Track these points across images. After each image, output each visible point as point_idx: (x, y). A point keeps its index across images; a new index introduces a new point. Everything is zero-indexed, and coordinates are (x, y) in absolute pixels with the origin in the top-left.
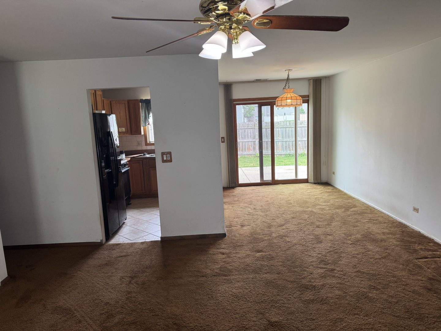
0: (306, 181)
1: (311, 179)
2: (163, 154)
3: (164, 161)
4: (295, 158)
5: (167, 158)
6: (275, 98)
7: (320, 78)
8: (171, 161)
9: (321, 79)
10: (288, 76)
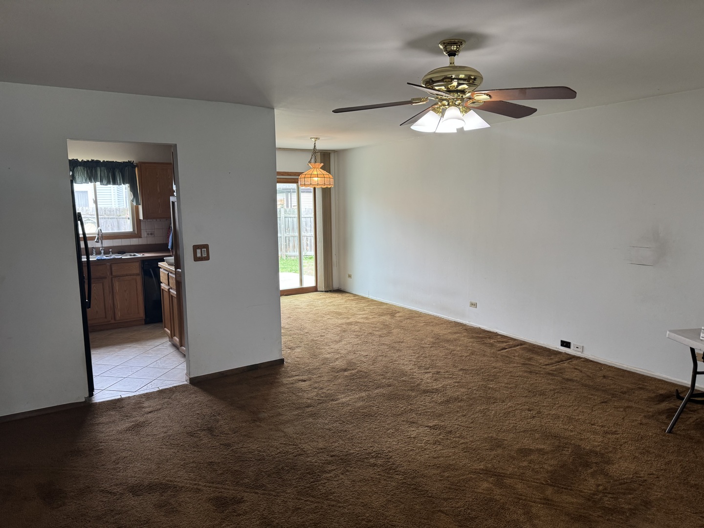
0: (314, 289)
1: (321, 286)
2: (196, 248)
3: (196, 259)
4: (298, 260)
5: (202, 255)
6: (299, 174)
7: (328, 151)
8: (207, 258)
9: (330, 153)
10: (315, 146)
